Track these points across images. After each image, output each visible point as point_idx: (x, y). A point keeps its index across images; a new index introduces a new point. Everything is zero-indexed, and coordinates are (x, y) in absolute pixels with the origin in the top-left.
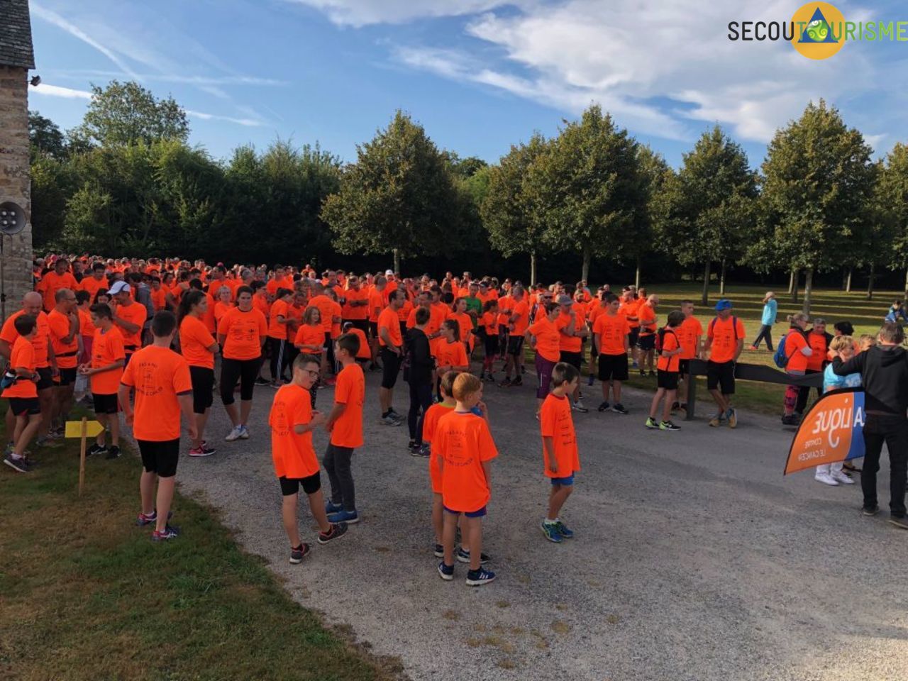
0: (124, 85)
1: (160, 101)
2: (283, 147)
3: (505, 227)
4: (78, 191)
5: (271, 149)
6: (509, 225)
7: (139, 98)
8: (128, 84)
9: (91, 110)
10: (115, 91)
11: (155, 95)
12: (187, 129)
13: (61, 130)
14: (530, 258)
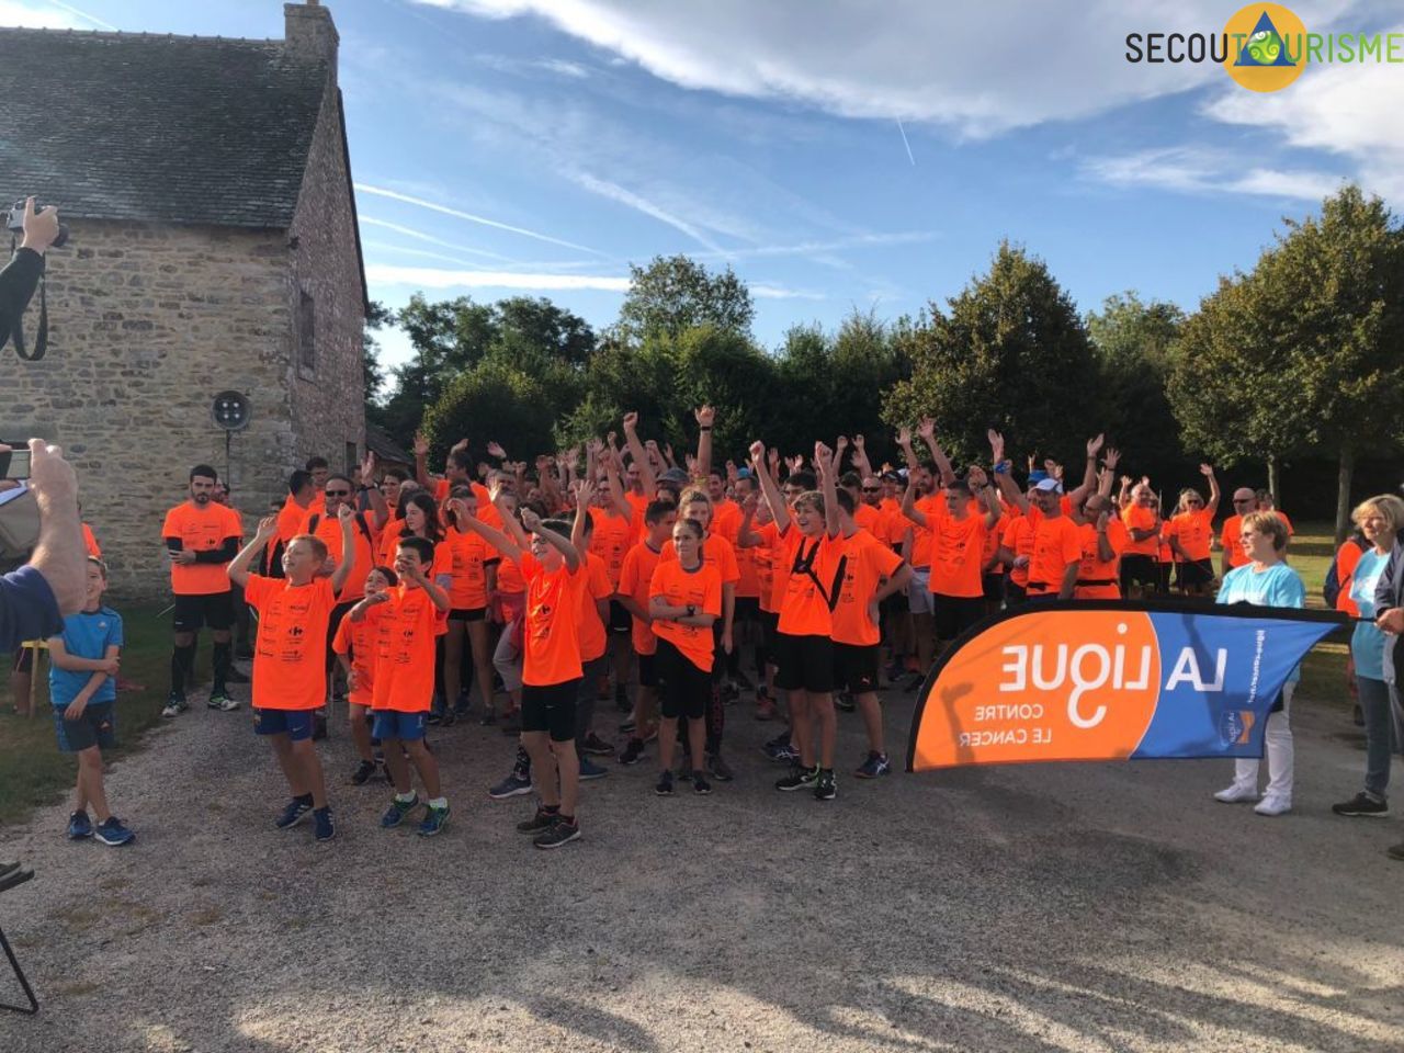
0: (670, 261)
1: (714, 277)
2: (862, 322)
3: (1208, 414)
4: (579, 405)
5: (845, 327)
6: (1213, 411)
7: (687, 276)
8: (675, 260)
9: (628, 300)
10: (659, 271)
11: (707, 270)
12: (750, 312)
13: (596, 331)
14: (1267, 468)
